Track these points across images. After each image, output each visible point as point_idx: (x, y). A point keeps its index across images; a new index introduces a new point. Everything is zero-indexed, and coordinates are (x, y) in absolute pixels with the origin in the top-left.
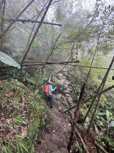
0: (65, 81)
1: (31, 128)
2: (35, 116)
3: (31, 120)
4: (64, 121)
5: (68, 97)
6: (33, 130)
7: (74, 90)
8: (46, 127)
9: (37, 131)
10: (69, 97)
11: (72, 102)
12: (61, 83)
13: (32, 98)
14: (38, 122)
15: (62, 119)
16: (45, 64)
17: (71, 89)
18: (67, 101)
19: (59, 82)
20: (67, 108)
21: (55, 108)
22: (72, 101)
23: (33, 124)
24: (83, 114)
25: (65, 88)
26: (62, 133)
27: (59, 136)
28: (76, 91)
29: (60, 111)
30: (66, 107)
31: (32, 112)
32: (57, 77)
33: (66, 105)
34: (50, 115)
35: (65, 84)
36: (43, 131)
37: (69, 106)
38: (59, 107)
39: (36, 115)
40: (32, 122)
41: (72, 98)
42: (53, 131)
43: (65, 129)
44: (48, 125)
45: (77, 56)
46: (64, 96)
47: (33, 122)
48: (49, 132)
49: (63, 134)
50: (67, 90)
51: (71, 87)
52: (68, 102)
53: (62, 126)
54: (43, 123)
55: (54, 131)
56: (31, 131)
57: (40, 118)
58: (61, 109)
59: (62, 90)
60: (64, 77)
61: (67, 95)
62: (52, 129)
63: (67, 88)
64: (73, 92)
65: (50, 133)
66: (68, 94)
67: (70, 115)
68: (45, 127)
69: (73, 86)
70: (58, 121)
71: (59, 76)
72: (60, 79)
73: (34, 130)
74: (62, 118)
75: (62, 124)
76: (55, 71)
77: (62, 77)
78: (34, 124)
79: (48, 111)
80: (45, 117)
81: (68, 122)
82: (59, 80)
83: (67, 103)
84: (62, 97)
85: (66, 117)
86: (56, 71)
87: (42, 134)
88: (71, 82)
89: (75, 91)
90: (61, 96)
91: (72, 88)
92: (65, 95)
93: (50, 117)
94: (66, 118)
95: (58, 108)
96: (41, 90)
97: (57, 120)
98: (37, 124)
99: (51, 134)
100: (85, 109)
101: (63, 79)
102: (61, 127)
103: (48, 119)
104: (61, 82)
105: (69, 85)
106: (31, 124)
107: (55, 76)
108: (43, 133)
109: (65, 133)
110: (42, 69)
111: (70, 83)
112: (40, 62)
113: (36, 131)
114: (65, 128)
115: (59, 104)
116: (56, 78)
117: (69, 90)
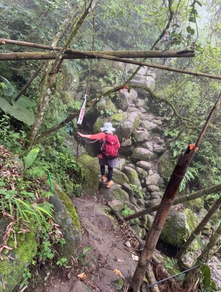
0: (143, 116)
1: (6, 268)
2: (21, 234)
3: (8, 245)
4: (121, 245)
5: (147, 169)
6: (12, 274)
7: (169, 148)
8: (58, 263)
9: (24, 275)
10: (151, 172)
11: (157, 188)
12: (128, 123)
13: (14, 175)
14: (30, 252)
15: (114, 240)
16: (63, 58)
17: (160, 144)
18: (143, 181)
19: (120, 119)
20: (139, 203)
21: (98, 202)
22: (159, 184)
23: (14, 257)
24: (187, 227)
25: (139, 140)
26: (106, 281)
27: (94, 288)
28: (175, 154)
29: (112, 213)
30: (135, 200)
31: (12, 221)
32: (114, 100)
33: (138, 193)
34: (72, 232)
35: (141, 125)
36: (48, 274)
37: (145, 199)
38: (111, 200)
39: (25, 230)
40: (10, 250)
41: (159, 173)
42: (79, 276)
43: (118, 271)
44: (64, 260)
45: (193, 26)
46: (132, 165)
47: (13, 252)
48: (67, 276)
49: (110, 283)
50: (147, 148)
51: (162, 138)
52: (144, 185)
53: (112, 260)
54: (45, 254)
55: (81, 275)
56: (4, 276)
57: (37, 240)
58: (118, 206)
59: (128, 147)
60: (141, 102)
61: (143, 163)
62: (76, 268)
63: (145, 141)
64: (165, 156)
65: (68, 280)
66: (147, 160)
67: (145, 226)
68: (54, 264)
69: (169, 136)
70: (100, 244)
71: (123, 96)
72: (125, 110)
73: (16, 273)
74: (115, 235)
75: (110, 255)
76: (110, 79)
77: (134, 102)
78: (17, 256)
79: (65, 220)
80: (56, 236)
81: (131, 250)
82: (120, 111)
83: (140, 188)
84: (127, 168)
85: (129, 234)
86: (114, 79)
87: (45, 282)
88: (165, 121)
89: (172, 152)
90: (124, 166)
91: (162, 141)
92: (138, 163)
93: (73, 236)
94: (129, 237)
95: (109, 203)
96: (55, 144)
97: (99, 240)
98: (25, 258)
99: (71, 282)
100: (197, 211)
101: (137, 107)
102: (106, 262)
103: (65, 242)
104: (127, 119)
105: (155, 131)
106: (7, 255)
107: (110, 97)
108: (46, 279)
109: (117, 282)
110: (51, 74)
111: (159, 125)
112: (44, 49)
113: (21, 278)
114: (119, 266)
115: (115, 190)
116: (112, 105)
117: (151, 148)
